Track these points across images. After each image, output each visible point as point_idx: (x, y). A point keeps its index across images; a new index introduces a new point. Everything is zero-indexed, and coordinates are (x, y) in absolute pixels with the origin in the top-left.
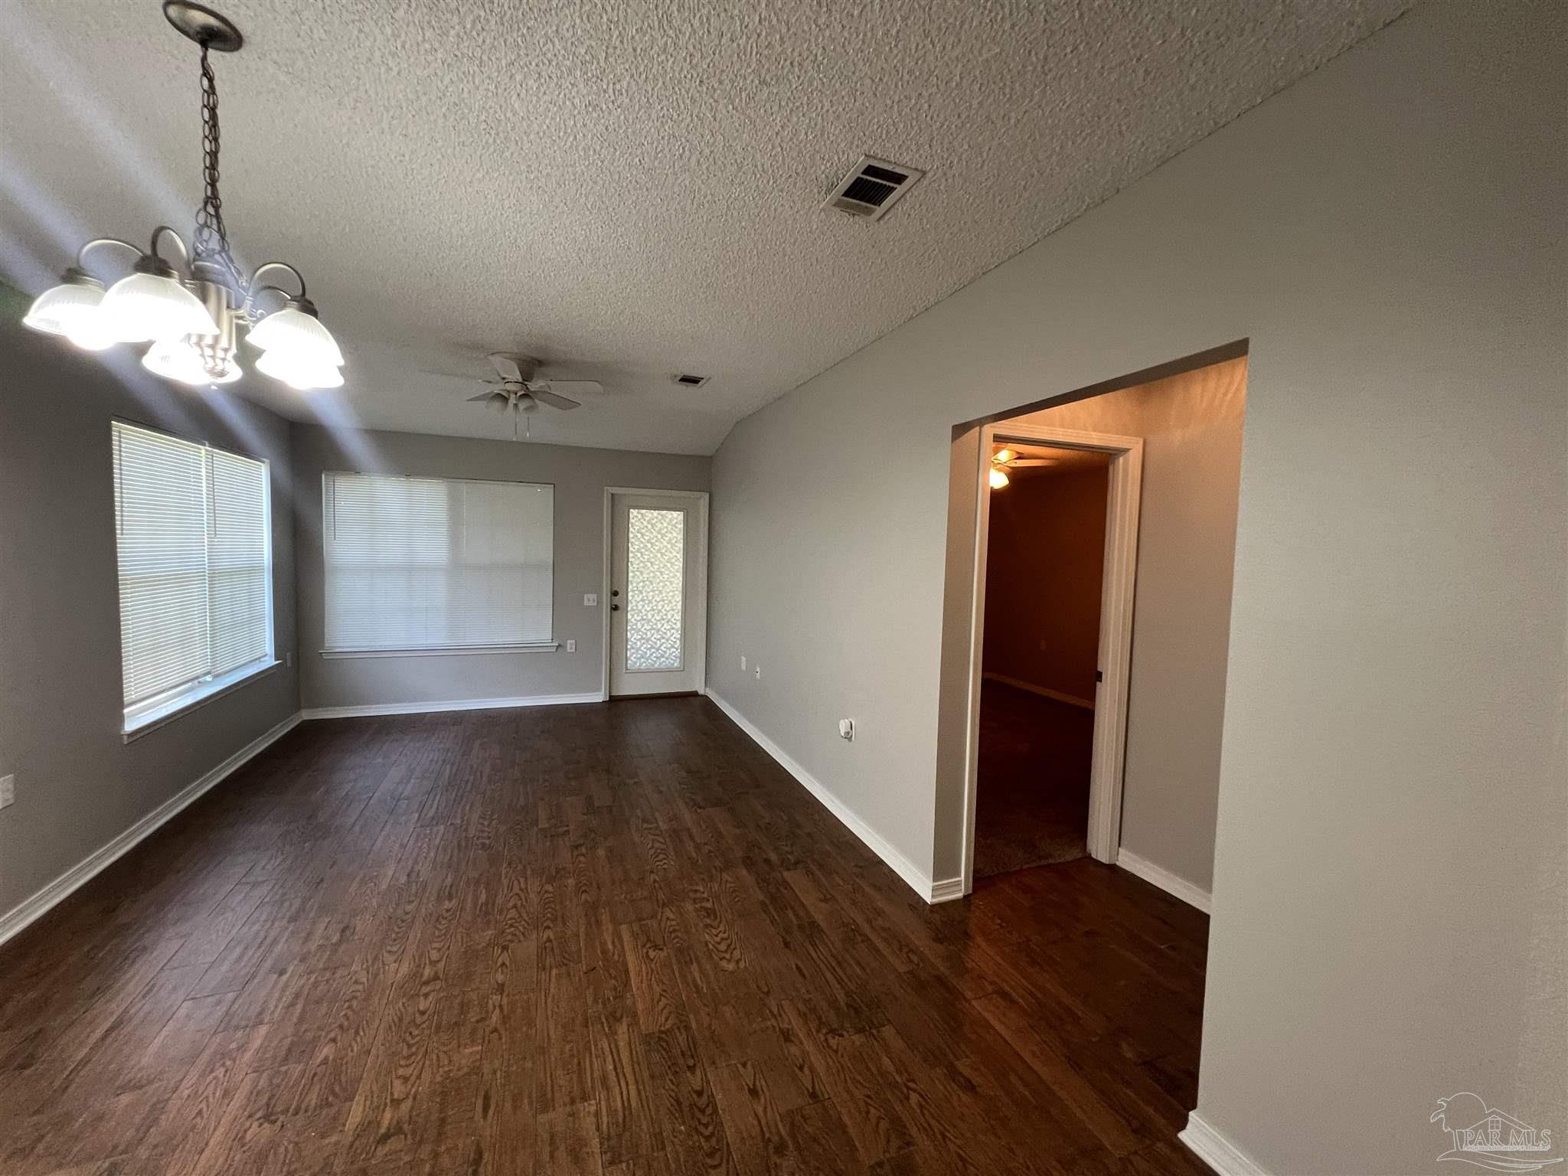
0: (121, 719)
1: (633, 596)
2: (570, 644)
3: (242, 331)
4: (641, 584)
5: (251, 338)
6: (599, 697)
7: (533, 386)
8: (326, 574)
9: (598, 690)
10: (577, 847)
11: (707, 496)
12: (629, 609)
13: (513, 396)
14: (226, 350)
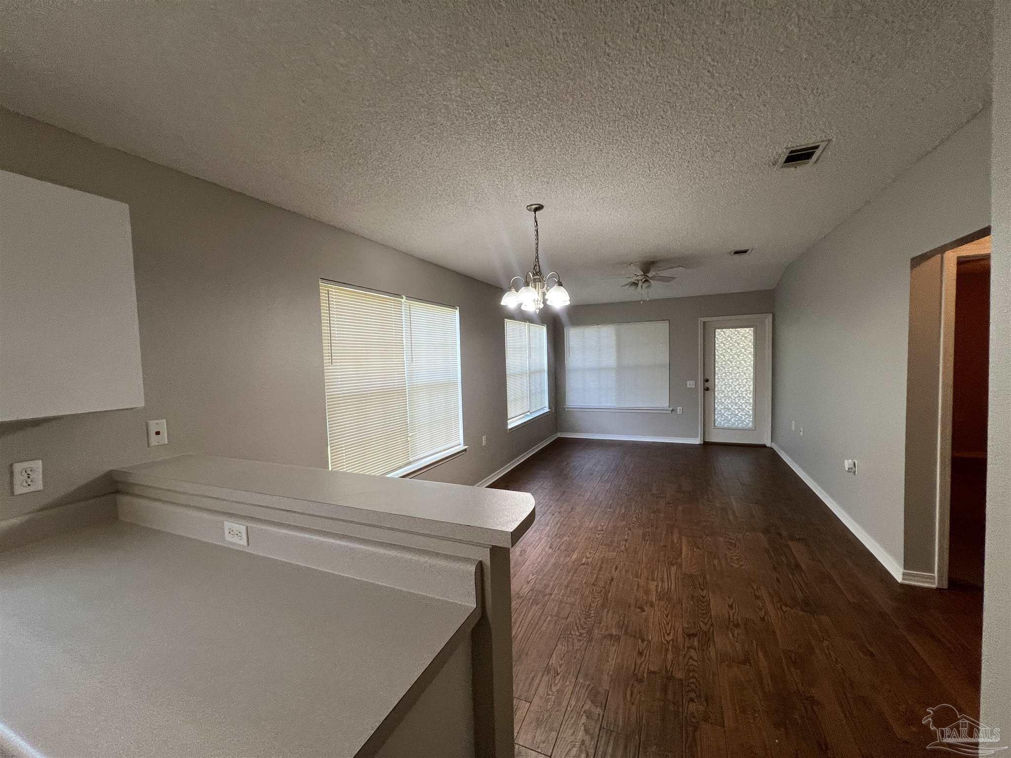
0: (507, 424)
1: (718, 382)
2: (679, 409)
3: (544, 294)
4: (724, 375)
5: (546, 297)
6: (697, 441)
7: (650, 275)
8: (566, 372)
9: (697, 437)
10: (669, 503)
11: (771, 316)
12: (716, 390)
13: (640, 282)
14: (540, 301)
